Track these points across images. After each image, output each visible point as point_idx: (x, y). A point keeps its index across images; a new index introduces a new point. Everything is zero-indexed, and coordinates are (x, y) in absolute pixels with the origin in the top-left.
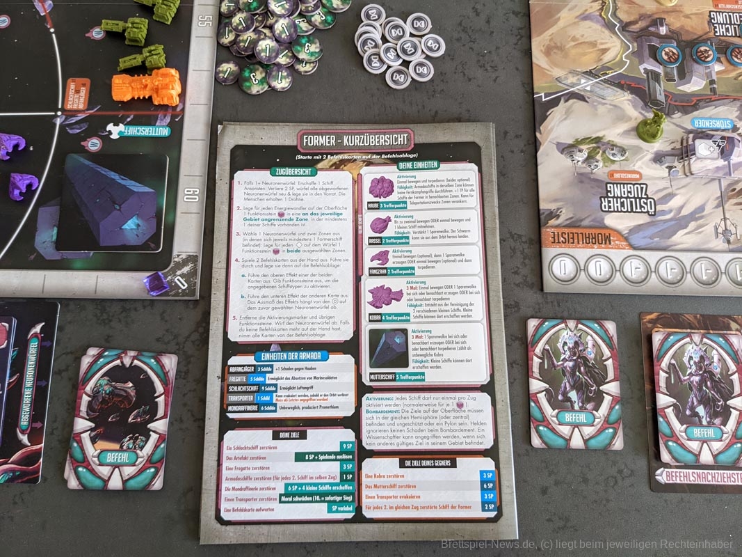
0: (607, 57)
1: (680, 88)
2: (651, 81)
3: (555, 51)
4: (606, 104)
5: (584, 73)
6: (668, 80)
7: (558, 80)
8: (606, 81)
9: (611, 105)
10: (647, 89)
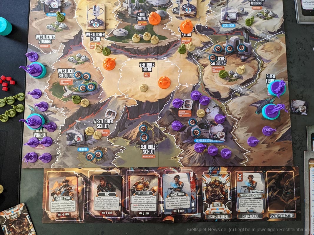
0: (261, 47)
1: (238, 37)
2: (248, 39)
3: (278, 48)
4: (262, 31)
5: (269, 41)
6: (242, 39)
7: (277, 38)
8: (262, 38)
9: (261, 31)
10: (249, 36)
